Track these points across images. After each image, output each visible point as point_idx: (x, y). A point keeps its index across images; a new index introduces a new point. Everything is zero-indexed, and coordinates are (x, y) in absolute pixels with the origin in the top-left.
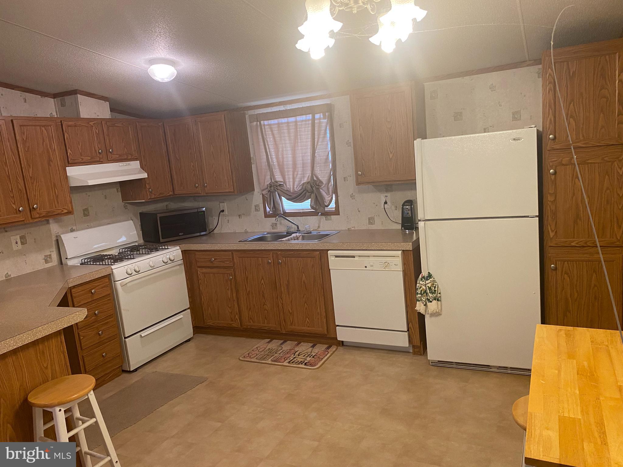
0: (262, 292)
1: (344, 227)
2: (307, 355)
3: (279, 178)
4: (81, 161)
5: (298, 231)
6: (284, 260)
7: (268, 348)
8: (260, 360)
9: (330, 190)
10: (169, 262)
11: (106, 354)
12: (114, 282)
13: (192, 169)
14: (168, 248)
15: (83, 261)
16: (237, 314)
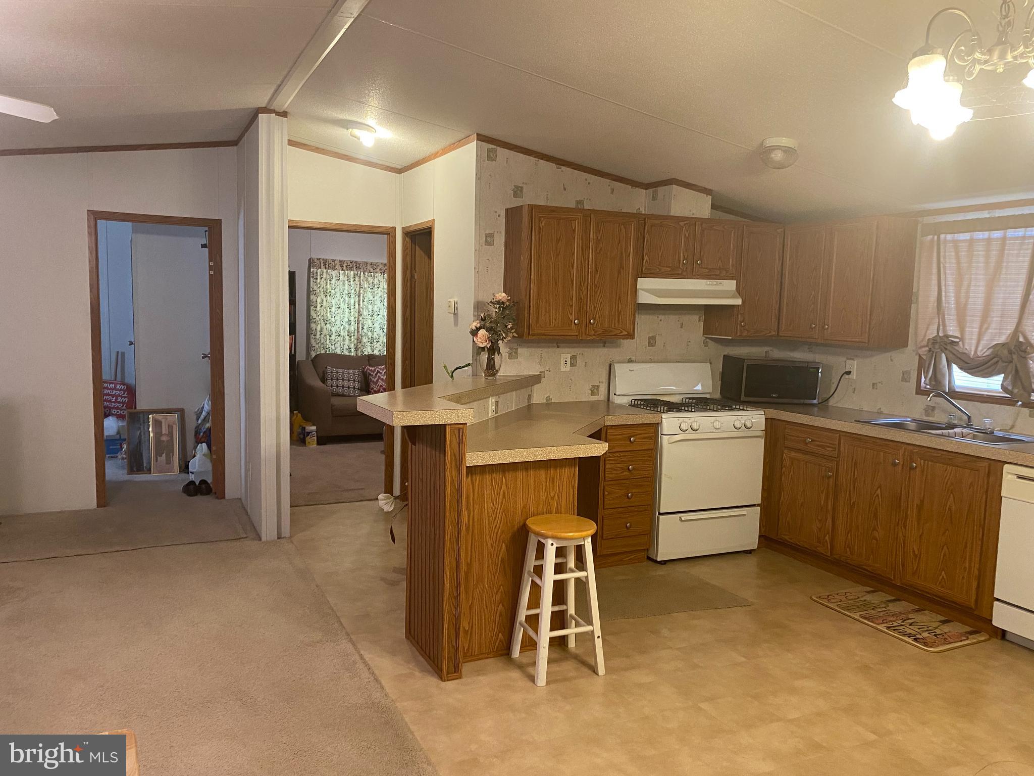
0: (874, 508)
2: (925, 629)
3: (952, 330)
4: (658, 272)
5: (969, 425)
6: (921, 464)
7: (864, 598)
8: (843, 610)
11: (631, 525)
12: (661, 435)
14: (747, 410)
15: (634, 401)
16: (828, 533)
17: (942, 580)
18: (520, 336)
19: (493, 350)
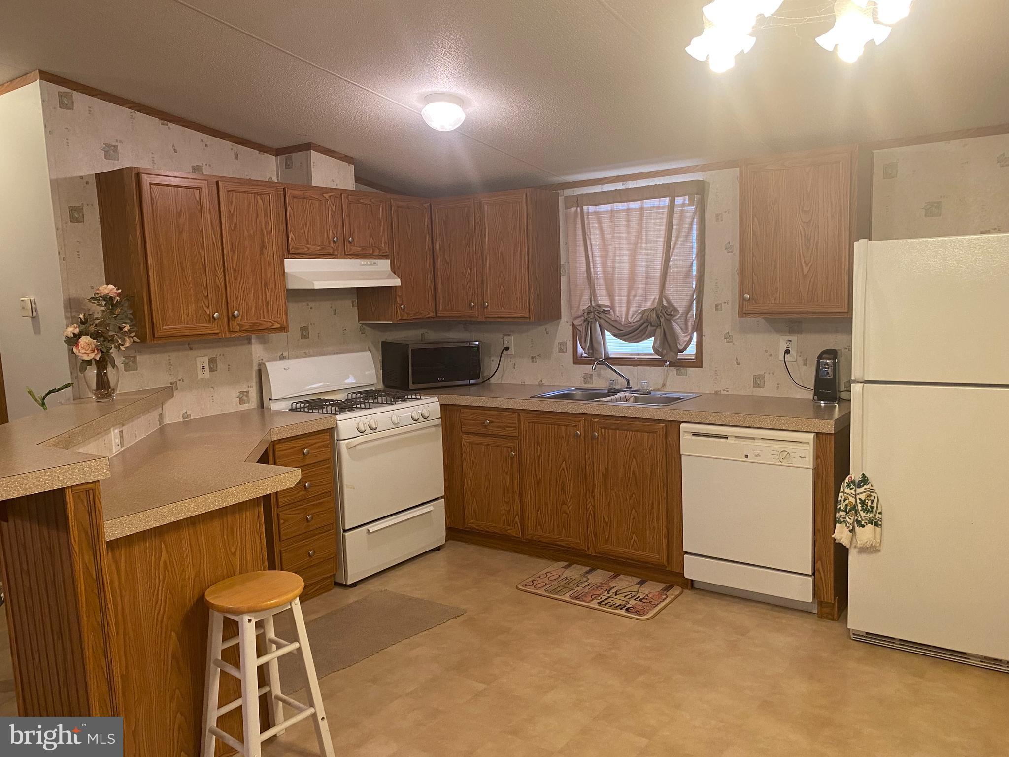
0: (561, 482)
1: (707, 388)
2: (630, 596)
3: (603, 299)
4: (306, 251)
5: (629, 388)
6: (602, 433)
7: (564, 576)
8: (552, 594)
9: (690, 324)
10: (421, 419)
11: (314, 552)
12: (338, 440)
13: (467, 278)
14: (420, 399)
15: (294, 405)
16: (517, 514)
17: (633, 543)
18: (143, 339)
19: (102, 363)
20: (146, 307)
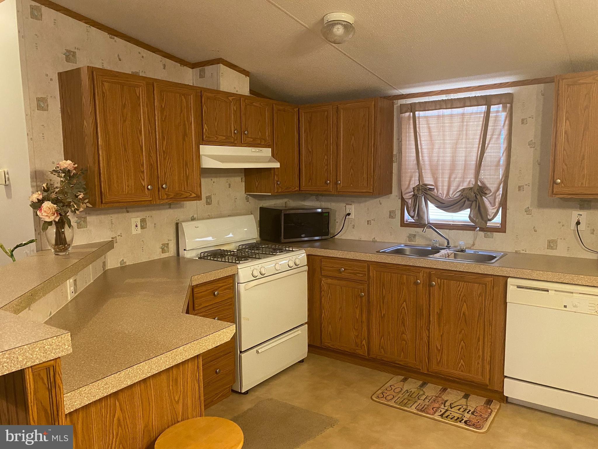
0: (401, 317)
1: (510, 249)
2: (463, 409)
3: (428, 180)
4: (216, 140)
8: (401, 406)
9: (497, 200)
11: (220, 371)
12: (238, 283)
13: (325, 163)
14: (293, 251)
15: (202, 254)
16: (364, 339)
17: (461, 366)
18: (94, 204)
19: (61, 223)
20: (96, 180)
